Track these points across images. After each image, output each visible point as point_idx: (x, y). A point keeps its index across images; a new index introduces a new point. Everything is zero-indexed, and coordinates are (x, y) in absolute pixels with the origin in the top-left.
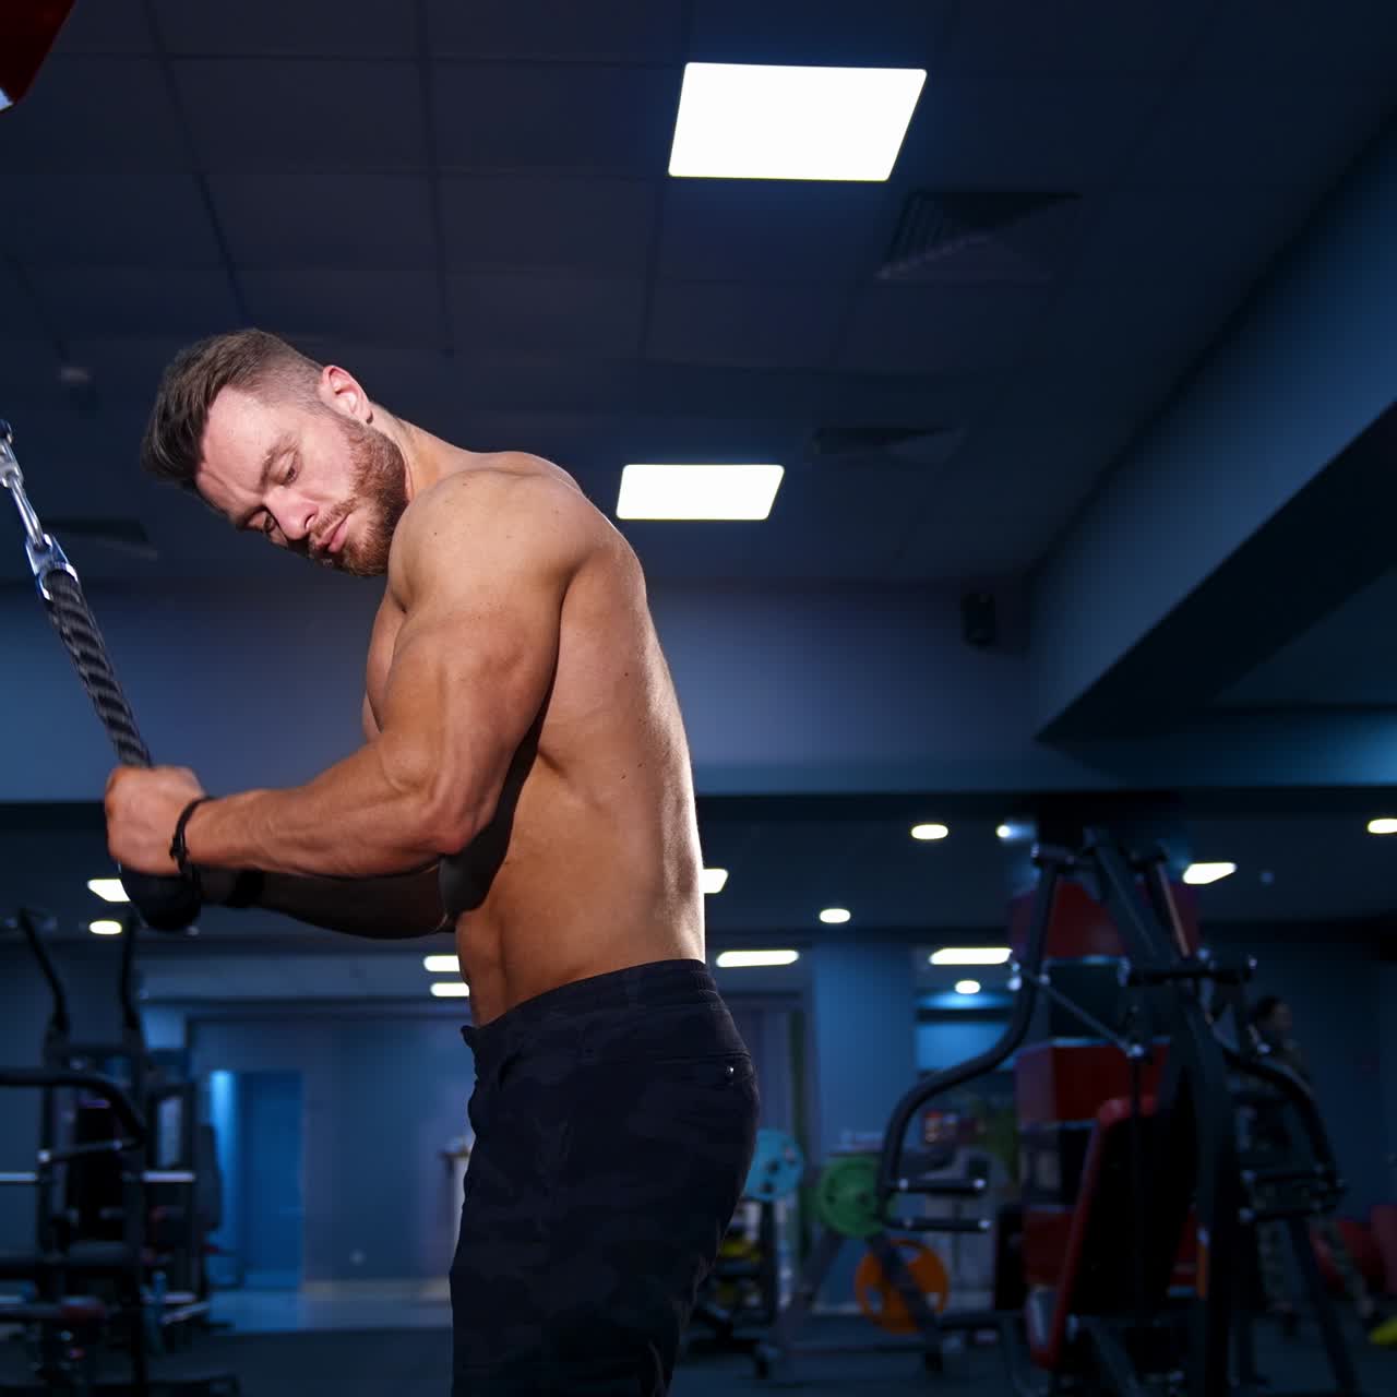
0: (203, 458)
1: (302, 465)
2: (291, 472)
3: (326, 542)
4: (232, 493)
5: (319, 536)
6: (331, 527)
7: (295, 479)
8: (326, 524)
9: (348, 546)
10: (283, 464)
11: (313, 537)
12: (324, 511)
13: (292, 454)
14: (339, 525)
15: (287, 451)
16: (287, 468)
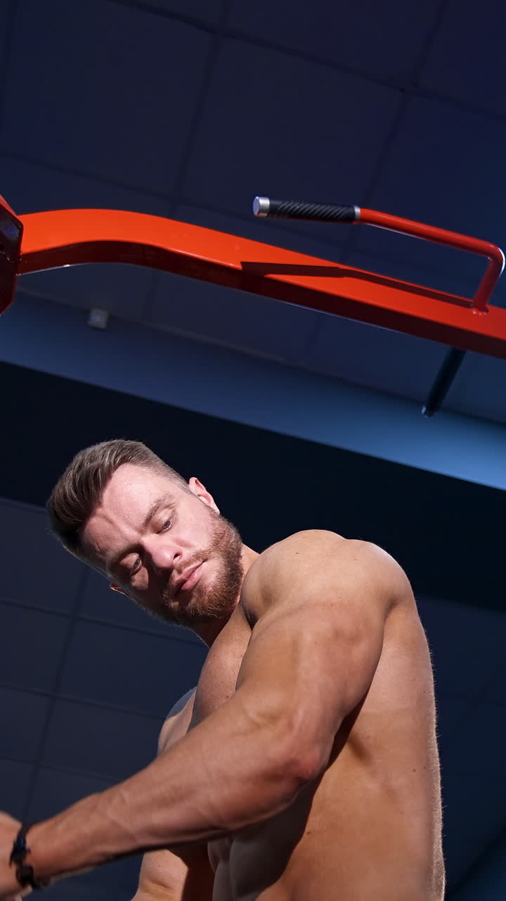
0: (100, 504)
1: (177, 520)
2: (167, 523)
3: (184, 578)
4: (119, 530)
5: (180, 572)
6: (192, 566)
7: (169, 529)
8: (187, 564)
9: (198, 587)
10: (163, 516)
11: (175, 573)
12: (187, 554)
13: (171, 511)
14: (198, 567)
15: (168, 507)
16: (165, 519)
